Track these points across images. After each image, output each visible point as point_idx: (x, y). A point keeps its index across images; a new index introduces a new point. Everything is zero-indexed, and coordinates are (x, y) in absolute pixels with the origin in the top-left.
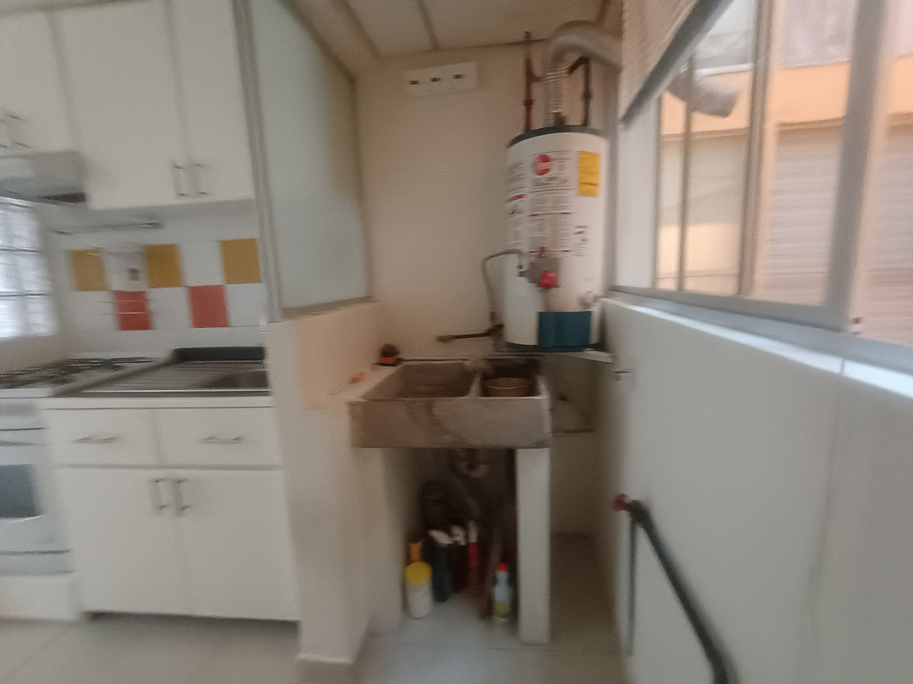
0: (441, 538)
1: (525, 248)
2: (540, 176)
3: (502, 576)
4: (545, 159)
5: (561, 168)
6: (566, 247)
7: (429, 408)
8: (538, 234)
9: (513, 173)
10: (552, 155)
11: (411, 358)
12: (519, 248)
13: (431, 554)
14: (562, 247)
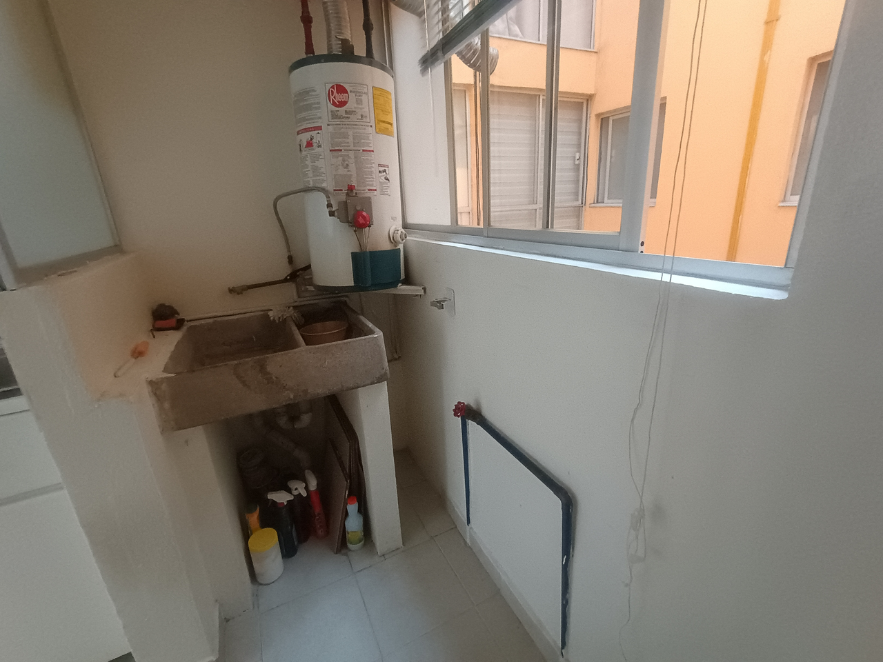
0: (281, 497)
1: (329, 185)
2: (337, 109)
3: (353, 508)
4: (341, 89)
5: (359, 102)
6: (372, 185)
7: (262, 368)
8: (342, 171)
9: (303, 101)
10: (346, 86)
11: (197, 317)
12: (324, 185)
13: (271, 517)
14: (369, 185)
